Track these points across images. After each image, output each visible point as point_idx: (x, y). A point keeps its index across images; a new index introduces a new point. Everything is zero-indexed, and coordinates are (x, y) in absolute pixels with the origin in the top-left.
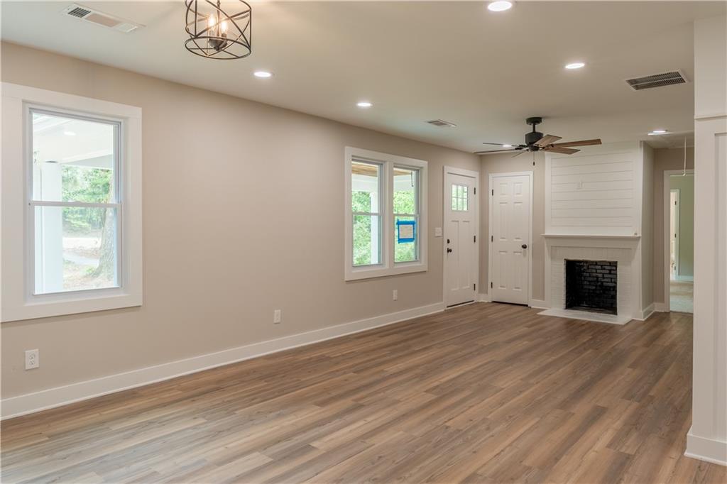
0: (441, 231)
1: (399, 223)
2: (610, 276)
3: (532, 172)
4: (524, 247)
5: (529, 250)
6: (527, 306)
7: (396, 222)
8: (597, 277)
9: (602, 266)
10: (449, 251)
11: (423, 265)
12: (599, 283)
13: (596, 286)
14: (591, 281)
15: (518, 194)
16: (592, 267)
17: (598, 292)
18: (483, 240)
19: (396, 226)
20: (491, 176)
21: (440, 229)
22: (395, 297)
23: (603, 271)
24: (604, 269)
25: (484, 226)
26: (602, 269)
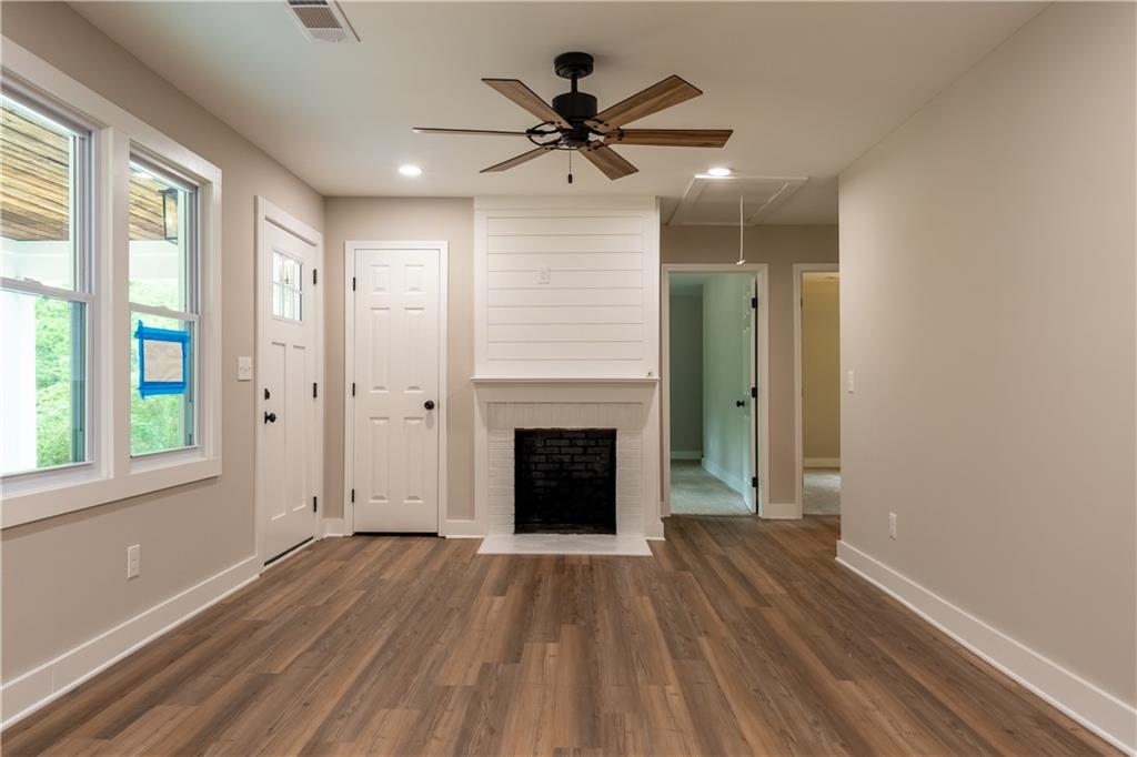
0: (251, 365)
1: (143, 334)
2: (584, 458)
3: (446, 243)
4: (429, 406)
5: (441, 412)
6: (435, 535)
7: (135, 328)
8: (561, 462)
9: (571, 440)
10: (271, 418)
11: (206, 460)
12: (564, 474)
13: (559, 480)
14: (550, 471)
15: (412, 289)
16: (555, 443)
17: (561, 492)
18: (333, 392)
19: (135, 343)
20: (350, 245)
21: (249, 359)
22: (132, 568)
23: (572, 450)
24: (575, 445)
25: (334, 359)
26: (571, 446)
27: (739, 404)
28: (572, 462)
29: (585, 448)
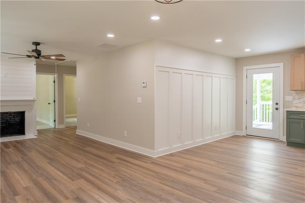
2: (13, 118)
8: (7, 120)
9: (10, 114)
12: (8, 122)
13: (6, 124)
14: (4, 122)
16: (5, 115)
17: (7, 127)
23: (10, 117)
26: (10, 116)
27: (49, 104)
28: (10, 119)
29: (14, 116)
